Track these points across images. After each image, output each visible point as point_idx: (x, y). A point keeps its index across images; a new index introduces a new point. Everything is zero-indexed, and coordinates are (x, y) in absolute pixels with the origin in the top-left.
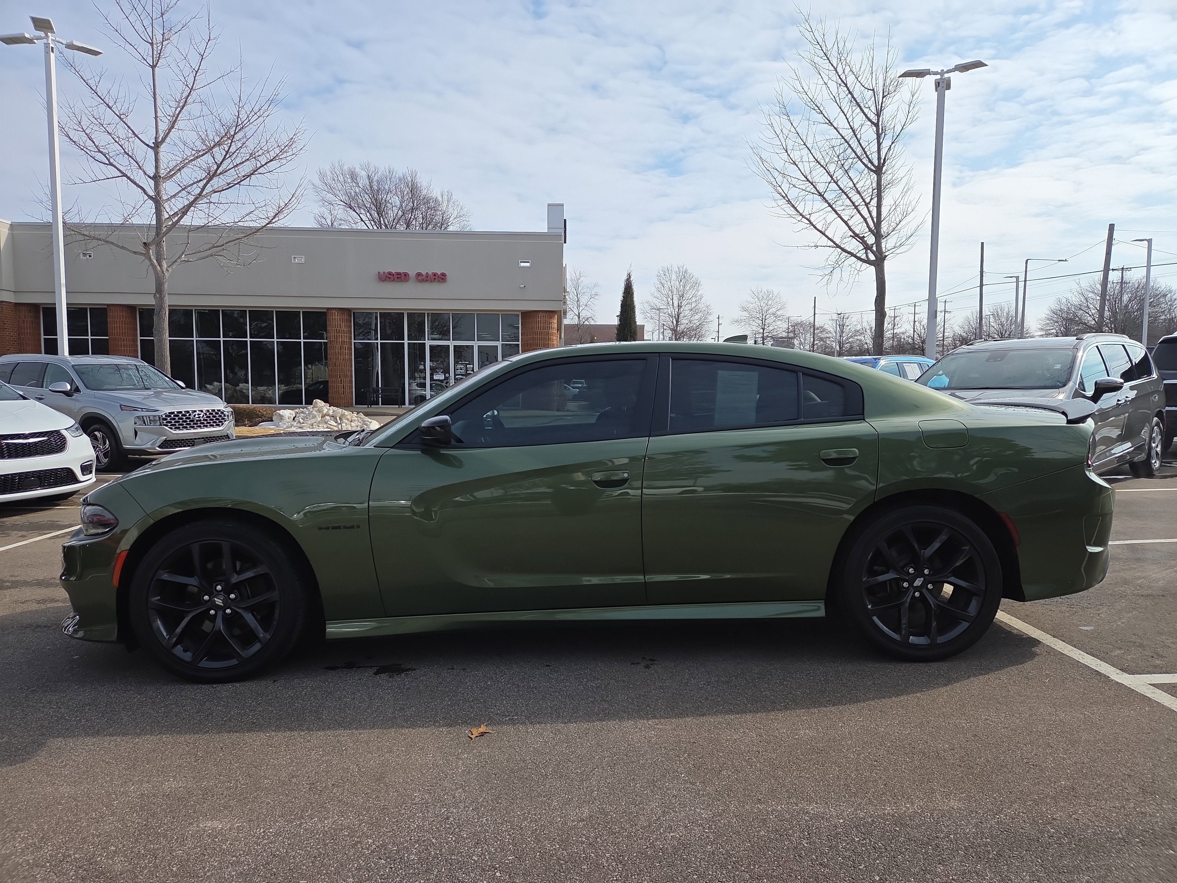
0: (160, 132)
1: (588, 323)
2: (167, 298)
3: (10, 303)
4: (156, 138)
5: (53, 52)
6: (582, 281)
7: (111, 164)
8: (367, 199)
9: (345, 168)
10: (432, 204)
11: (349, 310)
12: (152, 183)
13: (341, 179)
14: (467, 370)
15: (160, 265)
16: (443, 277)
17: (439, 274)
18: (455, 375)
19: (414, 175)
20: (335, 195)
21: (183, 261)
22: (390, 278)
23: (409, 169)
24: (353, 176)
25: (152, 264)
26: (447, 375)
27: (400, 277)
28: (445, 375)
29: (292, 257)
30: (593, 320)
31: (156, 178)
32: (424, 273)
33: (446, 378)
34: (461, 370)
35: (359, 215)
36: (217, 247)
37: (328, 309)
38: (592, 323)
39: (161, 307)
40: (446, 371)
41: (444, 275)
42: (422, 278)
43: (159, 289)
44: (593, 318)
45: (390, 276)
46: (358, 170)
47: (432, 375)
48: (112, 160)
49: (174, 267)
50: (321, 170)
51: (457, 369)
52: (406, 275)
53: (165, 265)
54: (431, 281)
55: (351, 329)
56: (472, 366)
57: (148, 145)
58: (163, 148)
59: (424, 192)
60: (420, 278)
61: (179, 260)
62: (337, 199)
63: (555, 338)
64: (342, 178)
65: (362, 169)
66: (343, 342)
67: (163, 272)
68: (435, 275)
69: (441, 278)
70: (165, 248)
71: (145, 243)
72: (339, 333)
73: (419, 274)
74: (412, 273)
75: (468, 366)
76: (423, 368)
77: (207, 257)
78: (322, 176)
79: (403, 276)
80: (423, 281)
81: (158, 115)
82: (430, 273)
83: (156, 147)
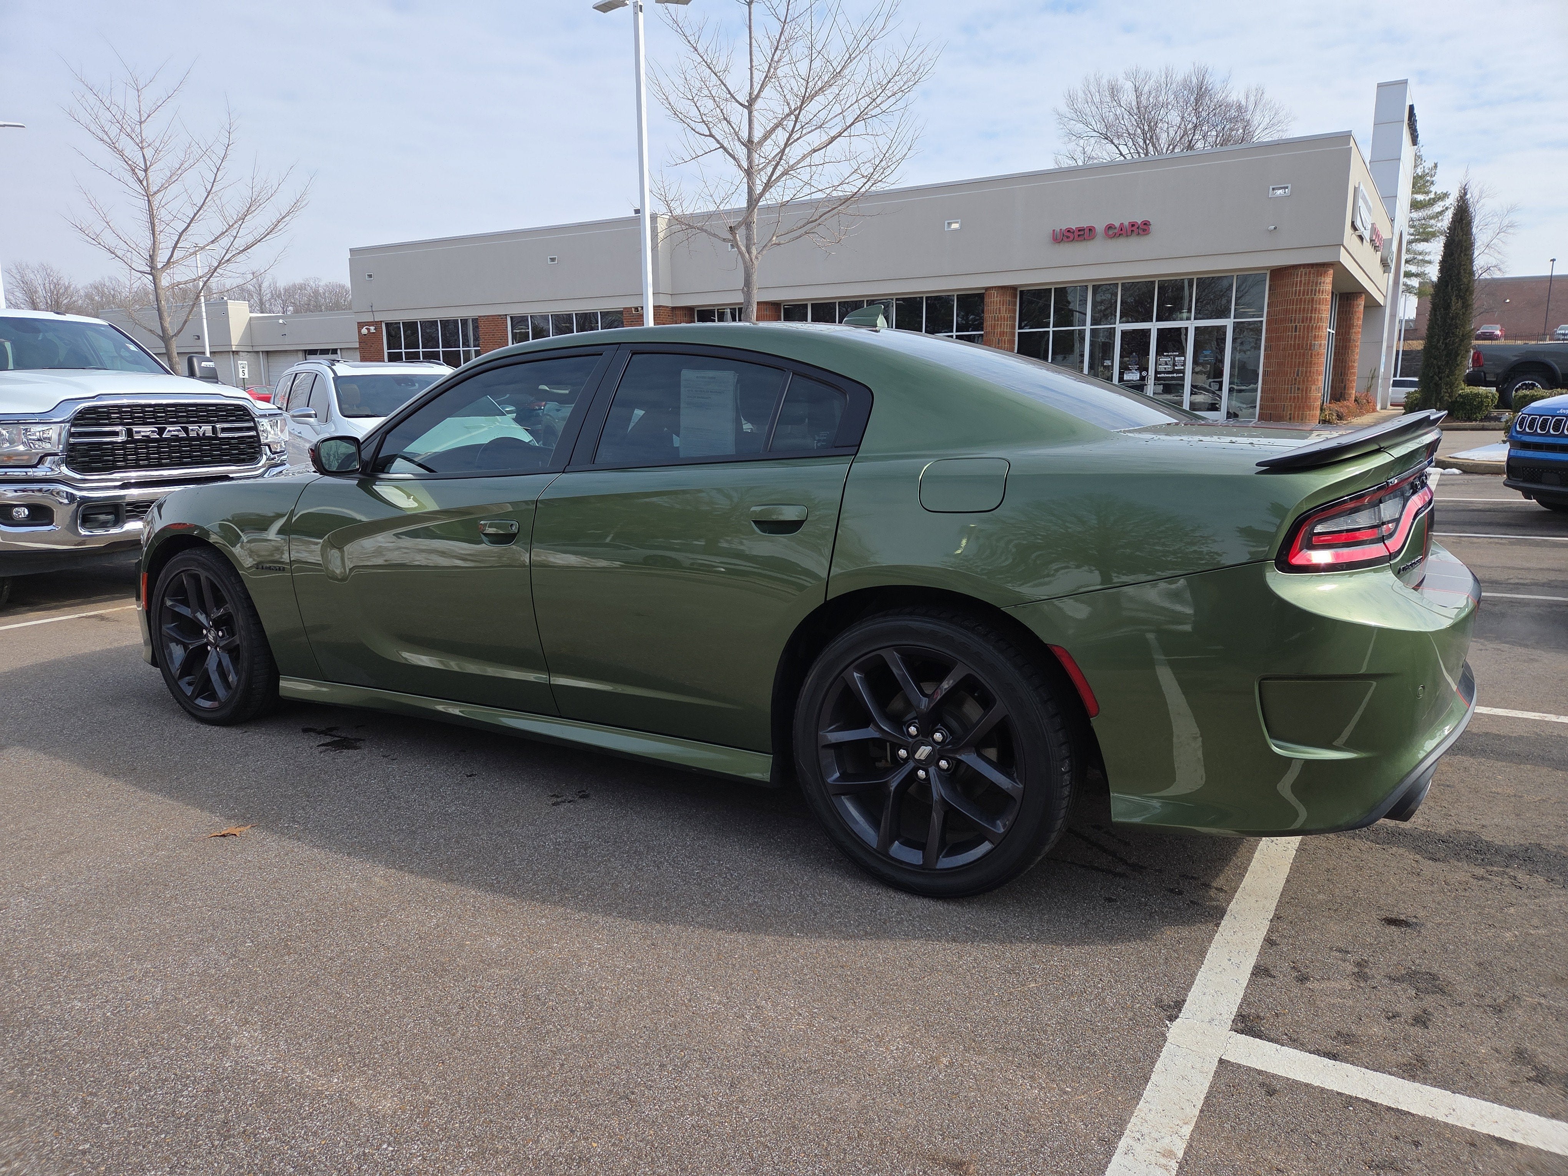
0: (755, 84)
1: (1489, 277)
2: (755, 291)
3: (667, 307)
4: (750, 94)
5: (641, 11)
6: (1483, 205)
7: (711, 135)
8: (1129, 123)
9: (1104, 82)
10: (1233, 113)
11: (1013, 288)
12: (745, 150)
13: (1097, 99)
14: (1174, 365)
15: (749, 252)
16: (1145, 227)
17: (1139, 223)
18: (1156, 372)
19: (1202, 75)
20: (1087, 124)
21: (774, 244)
22: (1068, 237)
23: (1197, 65)
24: (1114, 91)
25: (740, 252)
26: (1144, 374)
27: (1083, 234)
28: (1141, 374)
29: (946, 222)
30: (1499, 270)
31: (749, 144)
32: (1117, 225)
33: (1142, 378)
34: (1166, 364)
35: (1117, 148)
36: (812, 222)
37: (987, 289)
38: (1497, 275)
39: (748, 302)
40: (1144, 368)
41: (1146, 224)
42: (1115, 232)
43: (748, 283)
44: (1502, 266)
45: (1068, 234)
46: (1121, 81)
47: (1121, 374)
48: (714, 132)
49: (764, 252)
50: (1071, 92)
51: (1160, 365)
52: (1091, 229)
53: (754, 252)
54: (1127, 236)
55: (1015, 314)
56: (1183, 358)
57: (741, 105)
58: (757, 106)
59: (1219, 97)
60: (1111, 232)
61: (770, 244)
62: (1089, 129)
63: (1323, 307)
64: (1098, 97)
65: (1127, 78)
66: (1002, 334)
67: (751, 260)
68: (1133, 226)
69: (1141, 229)
70: (755, 230)
71: (731, 227)
72: (998, 321)
73: (1110, 227)
74: (1100, 227)
75: (1177, 359)
76: (1110, 364)
77: (800, 236)
78: (1071, 99)
79: (1087, 231)
80: (1115, 236)
81: (754, 64)
82: (1126, 223)
83: (749, 106)
